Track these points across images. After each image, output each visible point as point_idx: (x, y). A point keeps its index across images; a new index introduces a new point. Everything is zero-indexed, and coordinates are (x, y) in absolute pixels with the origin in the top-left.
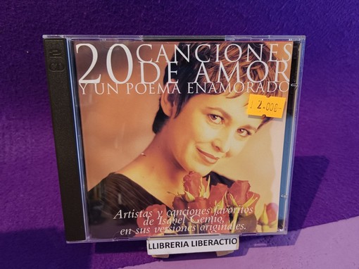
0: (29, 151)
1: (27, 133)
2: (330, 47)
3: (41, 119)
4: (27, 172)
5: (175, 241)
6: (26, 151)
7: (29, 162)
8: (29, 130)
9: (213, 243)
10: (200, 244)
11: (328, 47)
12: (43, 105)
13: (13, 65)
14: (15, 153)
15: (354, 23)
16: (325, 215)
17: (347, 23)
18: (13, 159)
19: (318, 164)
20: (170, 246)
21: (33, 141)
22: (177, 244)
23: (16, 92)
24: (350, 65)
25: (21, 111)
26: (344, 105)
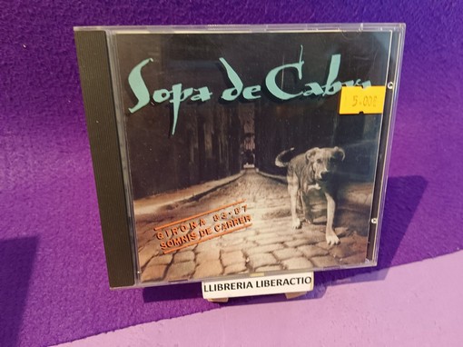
0: (31, 176)
1: (27, 153)
3: (44, 134)
4: (30, 203)
6: (27, 176)
7: (31, 190)
8: (29, 149)
9: (283, 283)
11: (419, 37)
12: (46, 115)
13: (6, 64)
14: (13, 179)
15: (453, 5)
16: (406, 253)
17: (446, 5)
18: (11, 187)
19: (399, 190)
21: (36, 162)
23: (11, 99)
24: (445, 61)
25: (18, 123)
26: (436, 113)
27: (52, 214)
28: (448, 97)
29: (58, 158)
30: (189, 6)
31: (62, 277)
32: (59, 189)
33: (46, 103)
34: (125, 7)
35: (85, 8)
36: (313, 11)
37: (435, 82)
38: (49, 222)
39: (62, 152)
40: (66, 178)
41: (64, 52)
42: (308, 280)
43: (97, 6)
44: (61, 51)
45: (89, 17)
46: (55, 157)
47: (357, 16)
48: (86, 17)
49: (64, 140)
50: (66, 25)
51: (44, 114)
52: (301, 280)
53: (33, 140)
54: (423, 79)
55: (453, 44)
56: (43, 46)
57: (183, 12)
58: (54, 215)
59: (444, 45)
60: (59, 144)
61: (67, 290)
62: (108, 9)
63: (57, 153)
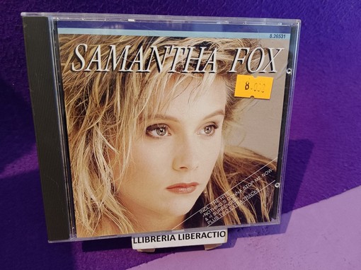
28: (323, 72)
37: (314, 61)
41: (7, 39)
42: (223, 234)
44: (5, 38)
50: (10, 13)
52: (216, 234)
54: (306, 58)
55: (328, 30)
59: (321, 32)
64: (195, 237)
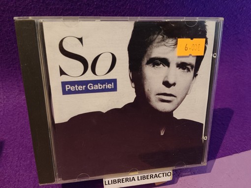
2: (227, 26)
3: (10, 80)
5: (125, 177)
7: (1, 113)
9: (153, 177)
10: (143, 178)
12: (12, 70)
15: (244, 8)
16: (223, 151)
17: (240, 9)
20: (121, 181)
21: (5, 97)
22: (127, 180)
24: (240, 40)
27: (12, 128)
28: (242, 60)
29: (18, 95)
30: (95, 6)
31: (17, 166)
32: (18, 113)
33: (11, 63)
34: (57, 6)
35: (34, 7)
36: (166, 10)
37: (235, 52)
38: (11, 133)
39: (20, 91)
40: (22, 106)
43: (41, 6)
45: (36, 12)
46: (16, 94)
47: (191, 13)
48: (35, 12)
49: (22, 84)
51: (10, 69)
53: (4, 84)
56: (10, 29)
57: (91, 10)
58: (14, 129)
60: (18, 86)
61: (19, 175)
62: (47, 8)
63: (18, 92)
64: (149, 178)
